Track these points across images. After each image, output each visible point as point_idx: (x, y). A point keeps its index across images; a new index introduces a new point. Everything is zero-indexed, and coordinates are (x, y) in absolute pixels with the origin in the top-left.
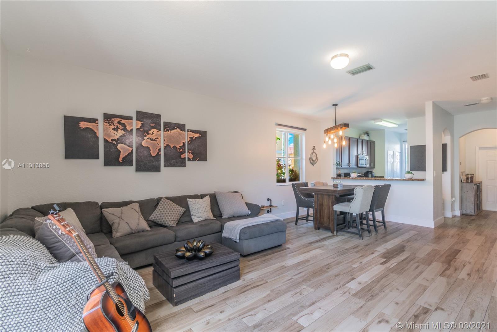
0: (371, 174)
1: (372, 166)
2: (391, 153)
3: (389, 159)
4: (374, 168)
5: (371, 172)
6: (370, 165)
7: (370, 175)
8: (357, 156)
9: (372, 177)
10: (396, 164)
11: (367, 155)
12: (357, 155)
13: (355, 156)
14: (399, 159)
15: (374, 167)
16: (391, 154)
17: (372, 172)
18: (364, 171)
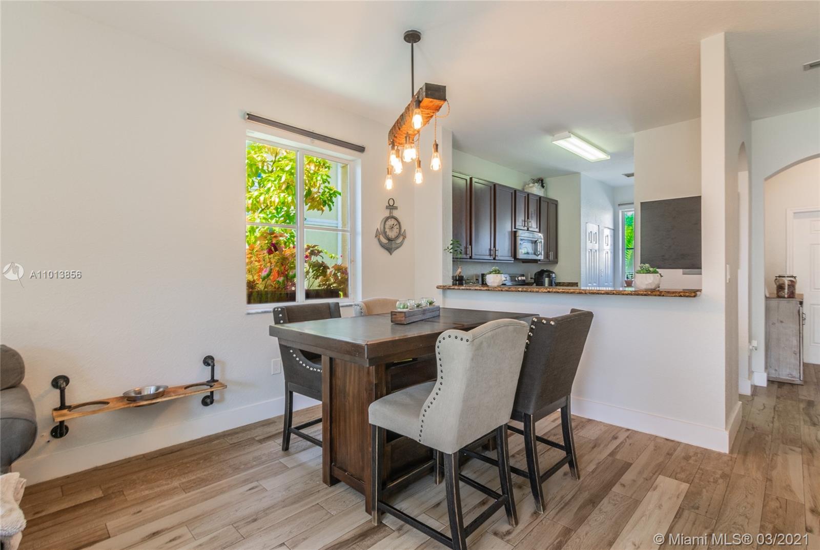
0: (549, 276)
1: (551, 258)
2: (592, 228)
3: (588, 242)
4: (557, 263)
5: (549, 273)
6: (547, 255)
7: (547, 280)
8: (515, 232)
9: (551, 284)
10: (604, 255)
11: (540, 232)
12: (514, 230)
13: (509, 232)
14: (611, 245)
15: (555, 261)
16: (594, 232)
17: (553, 273)
18: (534, 269)
